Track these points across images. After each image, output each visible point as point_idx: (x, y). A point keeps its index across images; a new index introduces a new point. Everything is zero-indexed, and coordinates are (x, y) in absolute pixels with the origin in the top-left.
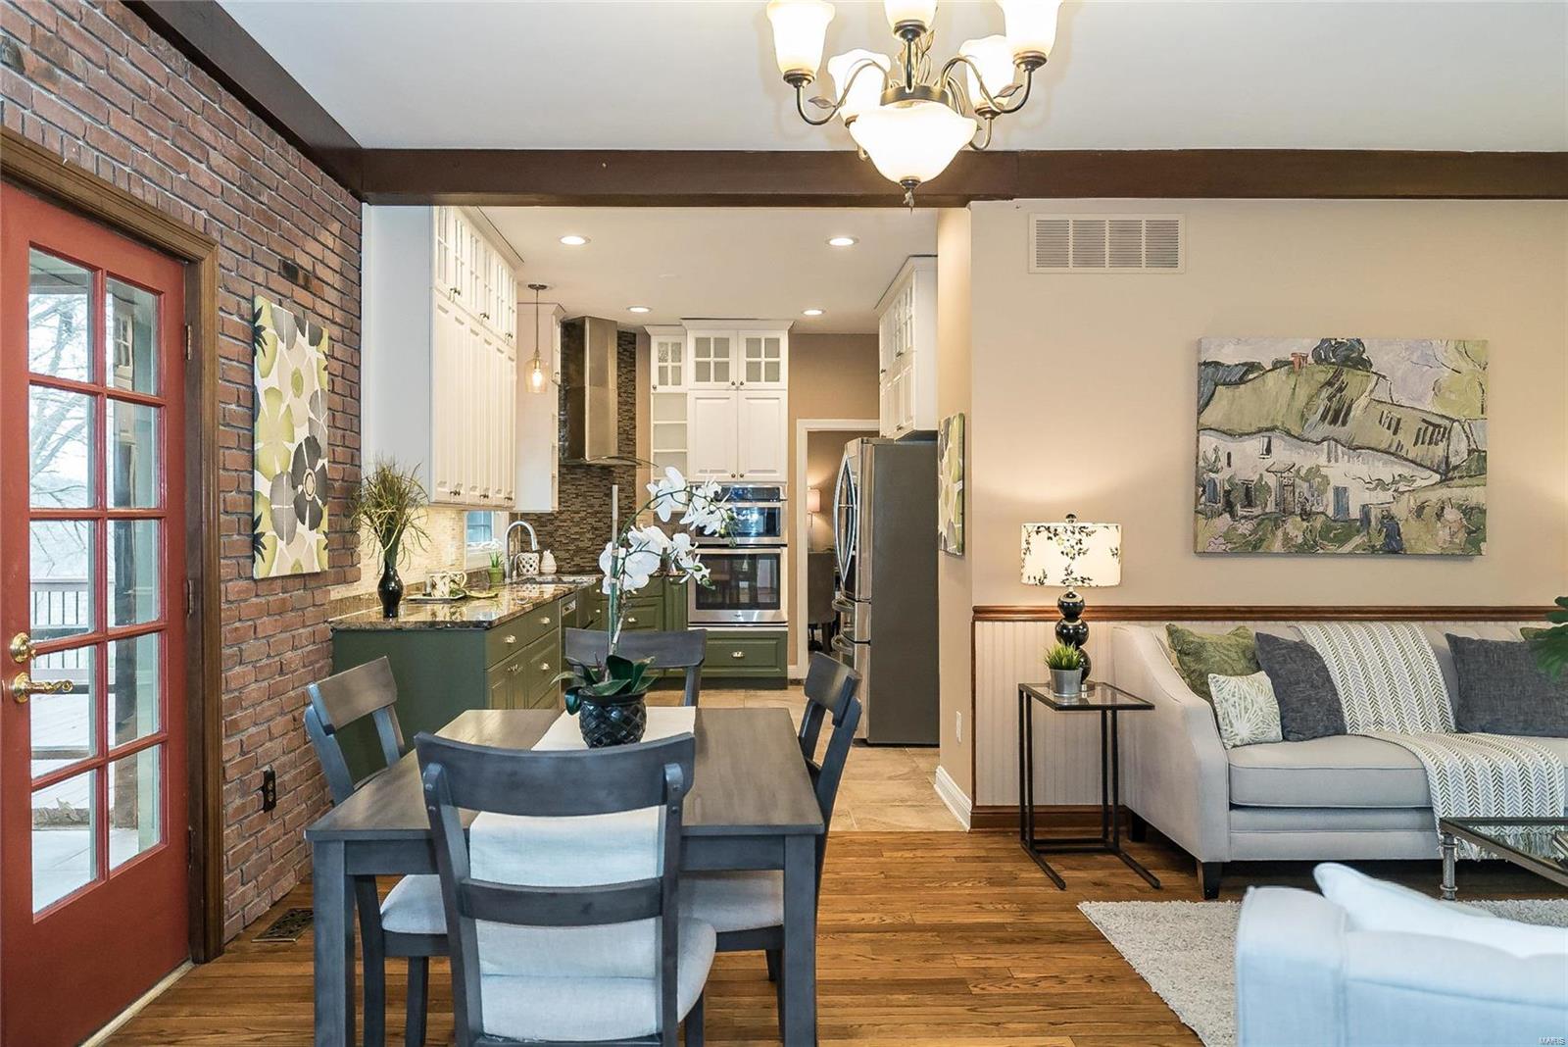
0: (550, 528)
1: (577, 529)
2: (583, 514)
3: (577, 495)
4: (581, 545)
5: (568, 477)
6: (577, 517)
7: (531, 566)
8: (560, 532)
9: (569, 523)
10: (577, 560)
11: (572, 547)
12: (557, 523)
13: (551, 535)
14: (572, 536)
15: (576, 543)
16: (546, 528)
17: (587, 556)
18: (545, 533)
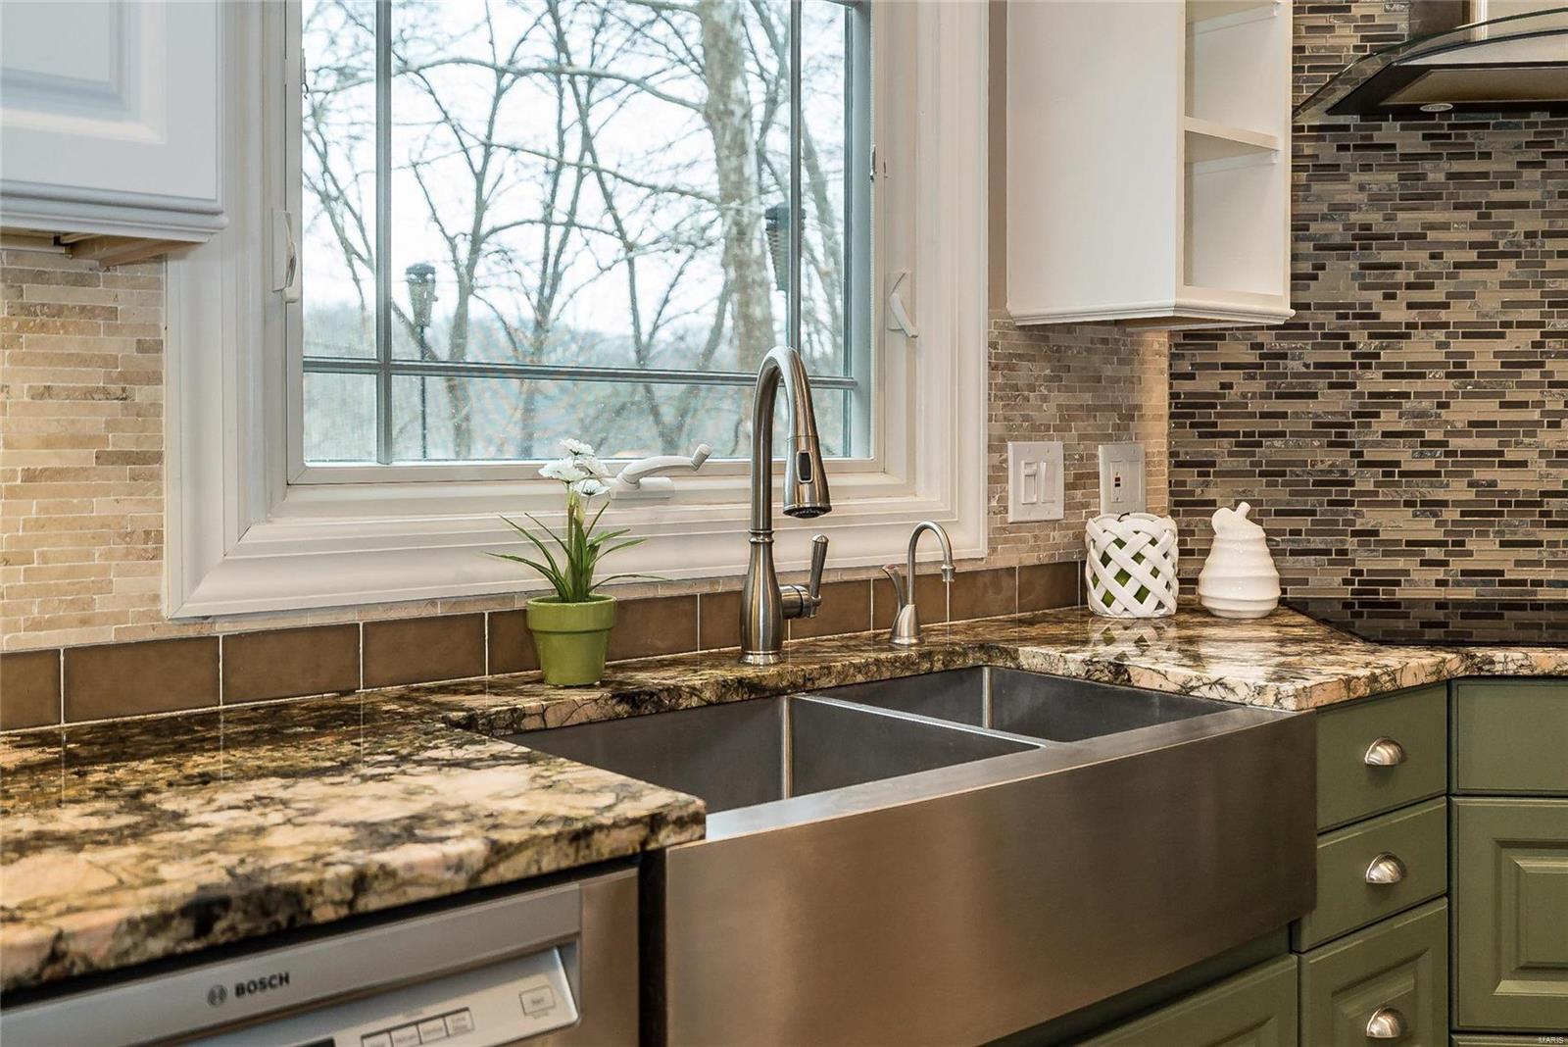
0: (1332, 403)
1: (1488, 409)
2: (1519, 341)
3: (1488, 256)
4: (1507, 480)
5: (1435, 174)
6: (1484, 356)
7: (1123, 576)
8: (1389, 419)
9: (1436, 382)
10: (1485, 552)
11: (1458, 490)
12: (1372, 380)
13: (1335, 433)
14: (1456, 443)
15: (1481, 474)
16: (1312, 406)
17: (1546, 535)
18: (1307, 425)
